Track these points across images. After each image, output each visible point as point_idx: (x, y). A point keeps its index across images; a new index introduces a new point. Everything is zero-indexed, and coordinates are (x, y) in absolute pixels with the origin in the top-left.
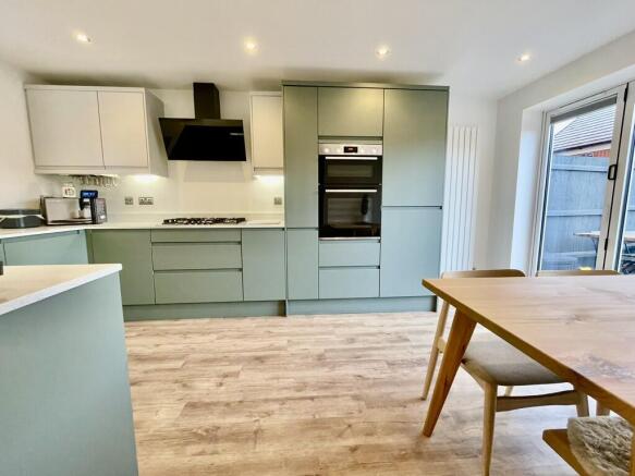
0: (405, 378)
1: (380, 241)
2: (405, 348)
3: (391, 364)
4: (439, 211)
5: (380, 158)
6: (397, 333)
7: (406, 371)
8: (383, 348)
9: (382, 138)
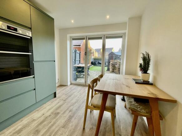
0: (73, 127)
1: (34, 77)
2: (61, 117)
3: (64, 127)
4: (54, 62)
5: (31, 38)
6: (52, 113)
7: (71, 125)
8: (54, 123)
9: (31, 29)
